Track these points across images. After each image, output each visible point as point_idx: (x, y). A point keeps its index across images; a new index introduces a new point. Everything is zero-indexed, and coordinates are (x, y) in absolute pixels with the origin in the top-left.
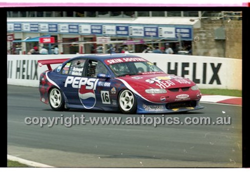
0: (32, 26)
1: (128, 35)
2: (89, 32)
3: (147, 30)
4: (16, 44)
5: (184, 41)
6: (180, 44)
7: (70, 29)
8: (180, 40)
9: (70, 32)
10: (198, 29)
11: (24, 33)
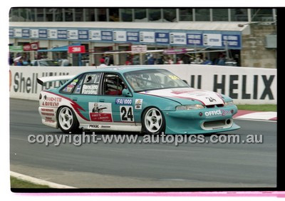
0: (59, 32)
1: (168, 43)
2: (124, 40)
3: (190, 37)
4: (41, 54)
5: (232, 50)
6: (227, 54)
7: (102, 35)
8: (227, 49)
9: (102, 40)
10: (247, 36)
11: (50, 41)
